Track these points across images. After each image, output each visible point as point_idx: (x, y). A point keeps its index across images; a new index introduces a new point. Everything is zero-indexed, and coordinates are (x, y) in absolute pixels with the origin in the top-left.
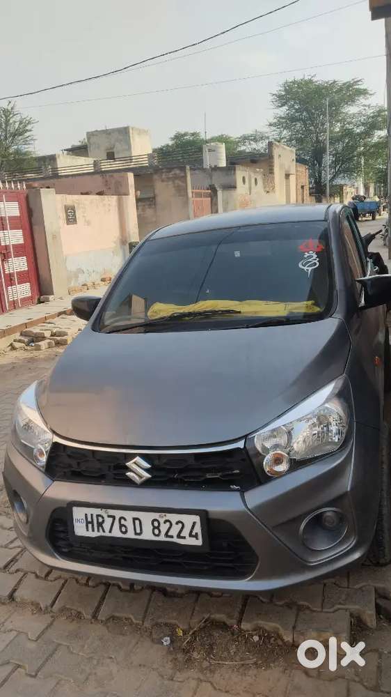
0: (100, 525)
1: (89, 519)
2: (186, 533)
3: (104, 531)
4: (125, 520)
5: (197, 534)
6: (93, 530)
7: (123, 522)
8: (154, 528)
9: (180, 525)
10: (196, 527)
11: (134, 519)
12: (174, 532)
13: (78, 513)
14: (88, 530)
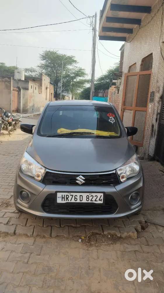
0: (67, 198)
1: (63, 197)
2: (98, 199)
3: (68, 201)
4: (77, 196)
5: (101, 199)
6: (64, 200)
7: (76, 197)
8: (87, 198)
9: (96, 197)
10: (102, 197)
11: (80, 196)
12: (94, 199)
13: (59, 195)
14: (62, 201)
